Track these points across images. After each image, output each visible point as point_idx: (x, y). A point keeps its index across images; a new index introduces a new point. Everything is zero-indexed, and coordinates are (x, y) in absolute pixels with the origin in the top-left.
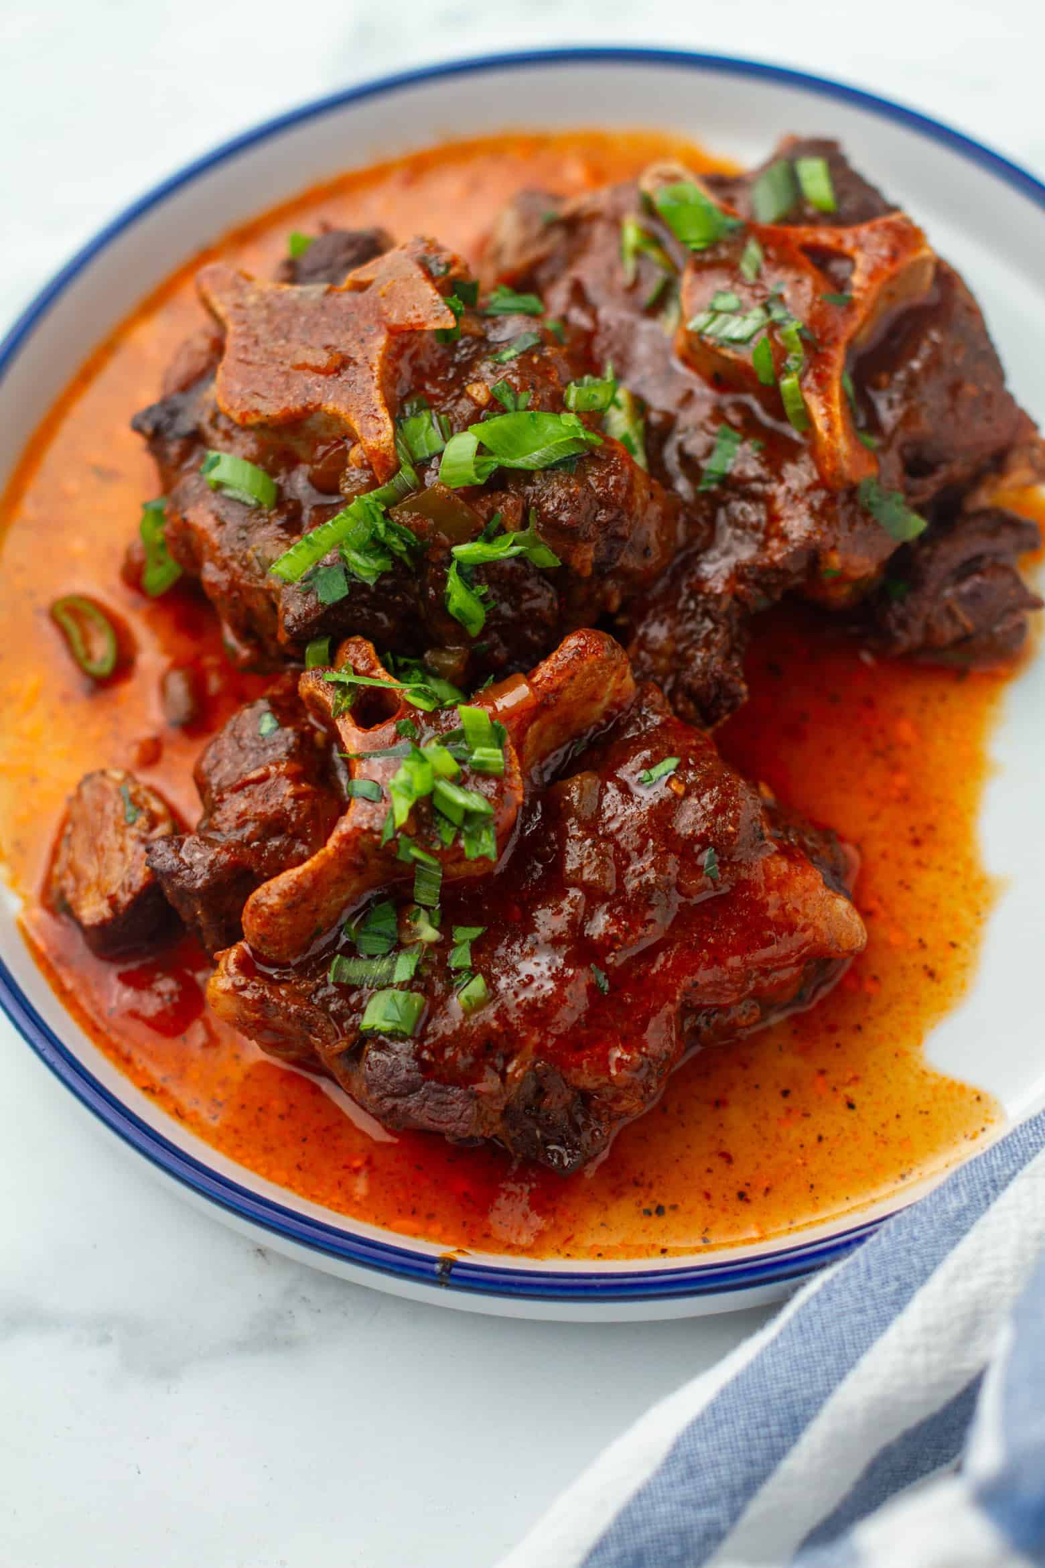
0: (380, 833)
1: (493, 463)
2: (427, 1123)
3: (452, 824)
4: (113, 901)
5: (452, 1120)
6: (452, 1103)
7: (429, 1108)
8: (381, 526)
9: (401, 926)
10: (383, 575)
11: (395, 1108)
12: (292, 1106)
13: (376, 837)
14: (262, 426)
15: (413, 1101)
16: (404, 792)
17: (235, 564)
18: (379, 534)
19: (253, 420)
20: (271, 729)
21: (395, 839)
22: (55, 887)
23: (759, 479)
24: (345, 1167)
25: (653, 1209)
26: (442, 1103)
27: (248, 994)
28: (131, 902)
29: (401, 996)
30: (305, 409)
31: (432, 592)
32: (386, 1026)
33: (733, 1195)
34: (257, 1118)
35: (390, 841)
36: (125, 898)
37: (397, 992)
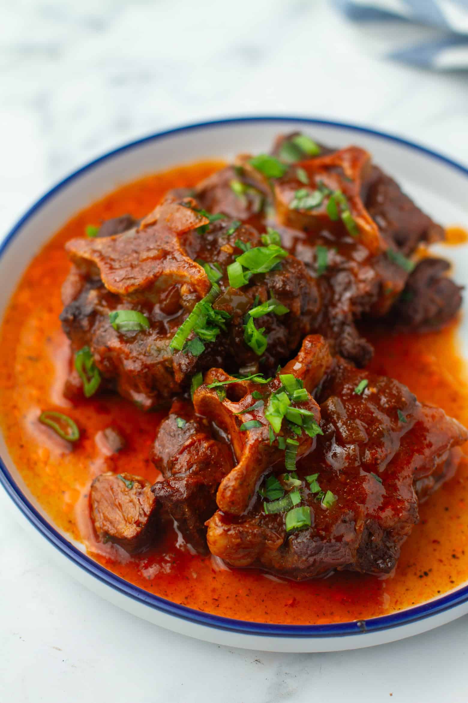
0: (268, 439)
1: (249, 274)
2: (332, 561)
3: (298, 426)
4: (138, 523)
5: (343, 557)
6: (339, 550)
7: (330, 555)
8: (212, 313)
9: (283, 484)
10: (217, 337)
11: (315, 560)
12: (249, 589)
13: (266, 442)
14: (136, 291)
15: (321, 555)
16: (276, 414)
17: (142, 357)
18: (212, 317)
19: (131, 290)
20: (183, 423)
21: (276, 440)
22: (100, 533)
23: (343, 263)
24: (286, 605)
25: (423, 574)
26: (335, 551)
27: (232, 532)
28: (148, 520)
29: (300, 510)
30: (155, 276)
31: (237, 340)
32: (300, 524)
33: (450, 557)
34: (237, 600)
35: (274, 442)
36: (144, 520)
37: (297, 508)
